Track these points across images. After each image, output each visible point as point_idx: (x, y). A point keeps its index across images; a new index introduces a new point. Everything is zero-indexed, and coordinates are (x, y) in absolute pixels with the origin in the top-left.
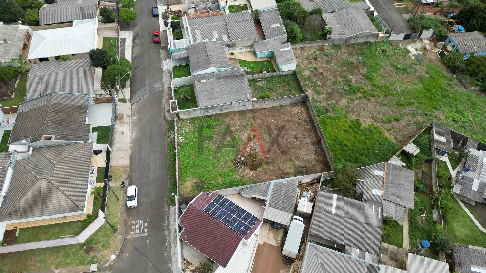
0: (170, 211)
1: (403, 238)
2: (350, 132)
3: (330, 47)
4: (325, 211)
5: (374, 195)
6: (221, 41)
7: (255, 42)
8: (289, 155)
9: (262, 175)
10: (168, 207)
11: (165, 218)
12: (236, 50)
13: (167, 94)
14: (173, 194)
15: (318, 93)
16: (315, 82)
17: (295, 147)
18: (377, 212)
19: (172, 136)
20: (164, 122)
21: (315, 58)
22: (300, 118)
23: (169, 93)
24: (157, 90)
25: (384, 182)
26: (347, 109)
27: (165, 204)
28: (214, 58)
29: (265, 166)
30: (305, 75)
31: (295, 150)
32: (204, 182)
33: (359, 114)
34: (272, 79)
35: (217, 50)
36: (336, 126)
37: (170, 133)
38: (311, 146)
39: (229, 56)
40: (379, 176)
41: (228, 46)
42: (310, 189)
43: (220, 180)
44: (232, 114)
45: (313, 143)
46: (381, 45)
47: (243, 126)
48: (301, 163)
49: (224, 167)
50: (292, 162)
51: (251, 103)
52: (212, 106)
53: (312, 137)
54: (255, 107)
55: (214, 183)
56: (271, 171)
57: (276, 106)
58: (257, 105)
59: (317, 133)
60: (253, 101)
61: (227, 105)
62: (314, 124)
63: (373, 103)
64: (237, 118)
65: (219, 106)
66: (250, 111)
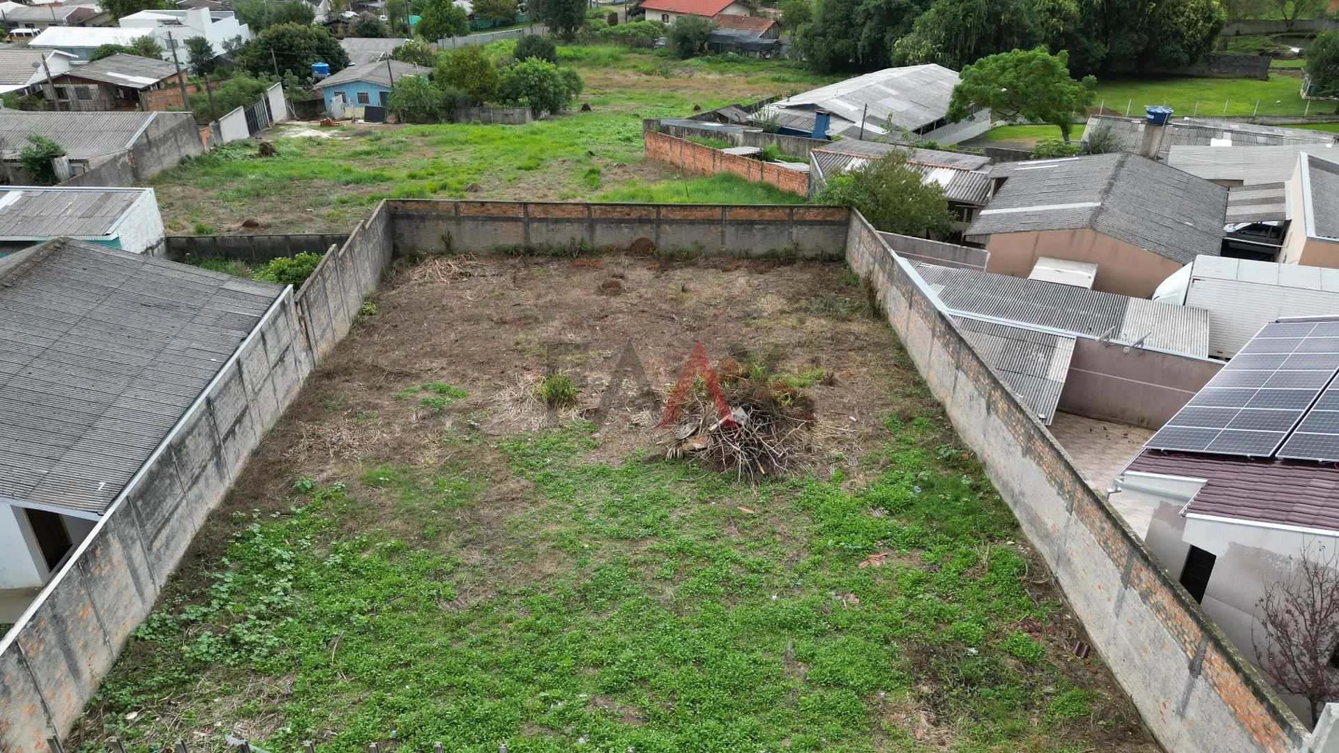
4: (1097, 215)
5: (954, 181)
8: (716, 317)
17: (672, 299)
18: (1043, 164)
22: (492, 273)
31: (691, 302)
38: (675, 272)
43: (896, 562)
44: (291, 447)
45: (661, 267)
46: (232, 153)
47: (433, 415)
48: (769, 297)
49: (774, 533)
50: (765, 314)
51: (297, 323)
52: (170, 447)
53: (626, 263)
54: (314, 349)
55: (928, 596)
56: (817, 367)
57: (362, 313)
58: (316, 332)
59: (612, 251)
60: (296, 303)
61: (226, 385)
62: (551, 248)
63: (496, 188)
64: (338, 431)
65: (200, 424)
66: (325, 382)
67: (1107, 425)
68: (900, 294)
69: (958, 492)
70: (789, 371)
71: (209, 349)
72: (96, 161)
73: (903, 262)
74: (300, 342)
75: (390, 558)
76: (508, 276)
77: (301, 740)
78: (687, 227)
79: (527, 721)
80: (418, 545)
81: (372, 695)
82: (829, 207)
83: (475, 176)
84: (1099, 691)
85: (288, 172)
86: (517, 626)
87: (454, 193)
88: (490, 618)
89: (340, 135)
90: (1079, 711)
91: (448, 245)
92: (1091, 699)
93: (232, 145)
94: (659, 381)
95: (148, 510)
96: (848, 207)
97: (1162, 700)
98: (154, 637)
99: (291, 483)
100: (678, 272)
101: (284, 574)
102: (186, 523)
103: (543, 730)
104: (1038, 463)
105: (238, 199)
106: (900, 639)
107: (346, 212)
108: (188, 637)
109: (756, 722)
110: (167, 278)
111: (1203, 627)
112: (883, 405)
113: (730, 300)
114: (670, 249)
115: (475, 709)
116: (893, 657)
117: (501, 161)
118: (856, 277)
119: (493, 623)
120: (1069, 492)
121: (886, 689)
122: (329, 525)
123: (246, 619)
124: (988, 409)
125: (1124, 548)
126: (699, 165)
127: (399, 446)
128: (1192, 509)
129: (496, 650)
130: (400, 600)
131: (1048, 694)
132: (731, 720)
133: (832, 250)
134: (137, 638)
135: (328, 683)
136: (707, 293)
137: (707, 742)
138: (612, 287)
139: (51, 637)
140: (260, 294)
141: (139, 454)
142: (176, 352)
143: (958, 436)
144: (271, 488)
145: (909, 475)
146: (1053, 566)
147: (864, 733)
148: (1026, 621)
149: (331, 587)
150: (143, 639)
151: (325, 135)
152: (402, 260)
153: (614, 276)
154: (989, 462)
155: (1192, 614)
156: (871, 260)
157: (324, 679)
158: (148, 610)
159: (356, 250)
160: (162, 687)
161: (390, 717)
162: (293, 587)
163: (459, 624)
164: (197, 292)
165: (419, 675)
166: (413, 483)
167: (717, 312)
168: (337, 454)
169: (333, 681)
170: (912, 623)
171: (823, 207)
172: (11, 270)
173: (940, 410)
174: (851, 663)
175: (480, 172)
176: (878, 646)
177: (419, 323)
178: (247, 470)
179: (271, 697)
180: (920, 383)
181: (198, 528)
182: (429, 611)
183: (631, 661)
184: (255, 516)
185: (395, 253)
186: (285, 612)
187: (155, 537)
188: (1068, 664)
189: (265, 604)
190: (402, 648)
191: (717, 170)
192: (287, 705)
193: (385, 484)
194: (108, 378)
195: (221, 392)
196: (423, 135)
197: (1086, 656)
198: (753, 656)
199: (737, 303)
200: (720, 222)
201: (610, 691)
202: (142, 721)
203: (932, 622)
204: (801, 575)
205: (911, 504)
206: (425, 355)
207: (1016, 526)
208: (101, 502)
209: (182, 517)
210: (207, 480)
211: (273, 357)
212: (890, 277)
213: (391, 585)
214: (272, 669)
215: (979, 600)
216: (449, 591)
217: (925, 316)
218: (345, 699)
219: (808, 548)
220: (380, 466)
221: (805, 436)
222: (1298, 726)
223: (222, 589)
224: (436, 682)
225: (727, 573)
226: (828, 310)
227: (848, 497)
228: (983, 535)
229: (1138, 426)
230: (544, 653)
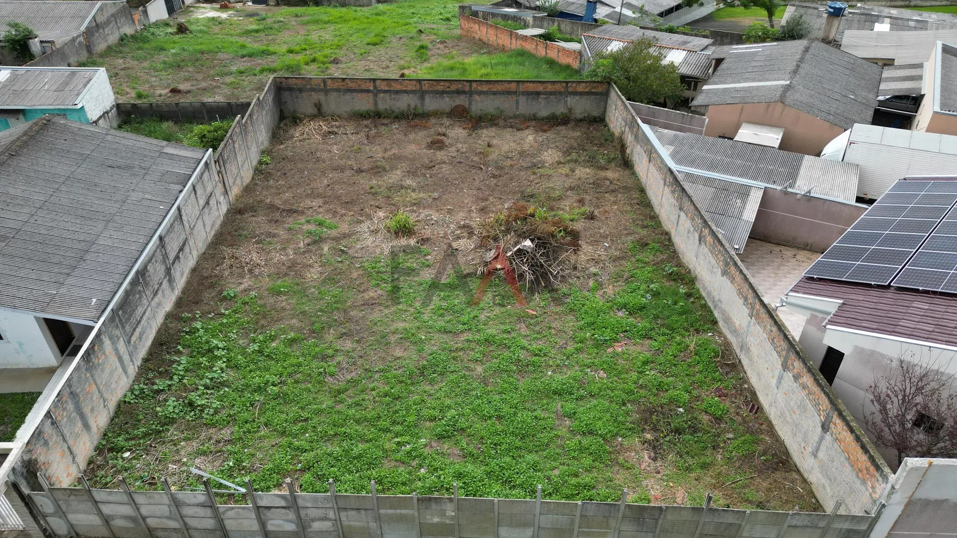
4: (786, 91)
5: (685, 60)
8: (512, 166)
17: (481, 153)
18: (750, 48)
22: (351, 132)
31: (494, 155)
32: (650, 412)
43: (632, 348)
44: (218, 266)
45: (472, 127)
46: (157, 31)
47: (315, 242)
48: (550, 151)
49: (550, 328)
50: (547, 165)
51: (216, 176)
52: (137, 272)
53: (448, 124)
54: (229, 193)
55: (653, 372)
56: (583, 206)
57: (260, 163)
58: (230, 181)
59: (437, 114)
60: (215, 162)
61: (172, 225)
62: (393, 112)
63: (351, 60)
64: (250, 254)
65: (156, 254)
66: (239, 217)
67: (782, 248)
68: (642, 151)
69: (677, 298)
70: (563, 209)
71: (158, 199)
72: (60, 41)
73: (645, 128)
74: (219, 189)
75: (291, 345)
76: (363, 134)
77: (240, 470)
78: (491, 96)
79: (386, 458)
80: (309, 337)
81: (284, 441)
82: (594, 82)
83: (336, 51)
84: (763, 436)
85: (199, 47)
86: (378, 393)
87: (322, 65)
88: (360, 387)
89: (235, 15)
90: (748, 450)
91: (319, 110)
92: (757, 442)
93: (157, 24)
94: (471, 218)
95: (126, 316)
96: (608, 82)
97: (803, 445)
98: (136, 401)
99: (220, 292)
100: (484, 131)
101: (220, 358)
102: (151, 322)
103: (397, 464)
104: (732, 282)
105: (165, 69)
106: (633, 402)
107: (244, 80)
108: (159, 401)
109: (537, 459)
110: (124, 145)
111: (832, 402)
112: (627, 234)
113: (522, 154)
114: (479, 112)
115: (352, 450)
116: (628, 414)
117: (354, 38)
118: (612, 135)
119: (362, 391)
120: (751, 304)
121: (622, 436)
122: (248, 323)
123: (197, 389)
124: (700, 240)
125: (784, 345)
126: (500, 42)
127: (293, 265)
128: (831, 322)
129: (365, 409)
130: (299, 376)
131: (729, 439)
132: (520, 457)
133: (596, 113)
134: (125, 402)
135: (255, 432)
136: (506, 148)
137: (504, 471)
138: (437, 144)
139: (70, 406)
140: (190, 156)
141: (117, 278)
142: (136, 202)
143: (678, 257)
144: (207, 295)
145: (644, 286)
146: (738, 351)
147: (607, 466)
148: (718, 389)
149: (252, 367)
150: (129, 403)
151: (224, 15)
152: (287, 121)
153: (439, 134)
154: (699, 277)
155: (825, 393)
156: (623, 123)
157: (252, 430)
158: (131, 382)
159: (254, 118)
160: (146, 435)
161: (297, 455)
162: (227, 367)
163: (339, 392)
164: (146, 156)
165: (314, 427)
166: (303, 293)
167: (512, 163)
168: (250, 271)
169: (258, 431)
170: (641, 391)
171: (590, 82)
172: (13, 142)
173: (667, 237)
174: (600, 419)
175: (339, 47)
176: (618, 407)
177: (302, 172)
178: (189, 283)
179: (218, 442)
180: (655, 217)
181: (159, 325)
182: (319, 383)
183: (454, 417)
184: (197, 316)
185: (282, 117)
186: (223, 384)
187: (132, 334)
188: (743, 418)
189: (209, 379)
190: (302, 409)
191: (513, 47)
192: (229, 447)
193: (285, 293)
194: (89, 222)
195: (168, 231)
196: (297, 16)
197: (756, 413)
198: (535, 414)
199: (526, 156)
200: (515, 93)
201: (441, 437)
202: (134, 458)
203: (654, 391)
204: (568, 358)
205: (644, 308)
206: (308, 196)
207: (715, 322)
208: (95, 313)
209: (148, 319)
210: (163, 292)
211: (202, 202)
212: (636, 137)
213: (293, 365)
214: (217, 423)
215: (687, 375)
216: (332, 369)
217: (660, 169)
218: (266, 443)
219: (573, 338)
220: (280, 280)
221: (573, 258)
222: (887, 470)
223: (180, 368)
224: (326, 432)
225: (518, 356)
226: (592, 161)
227: (601, 303)
228: (692, 329)
229: (804, 249)
230: (396, 412)
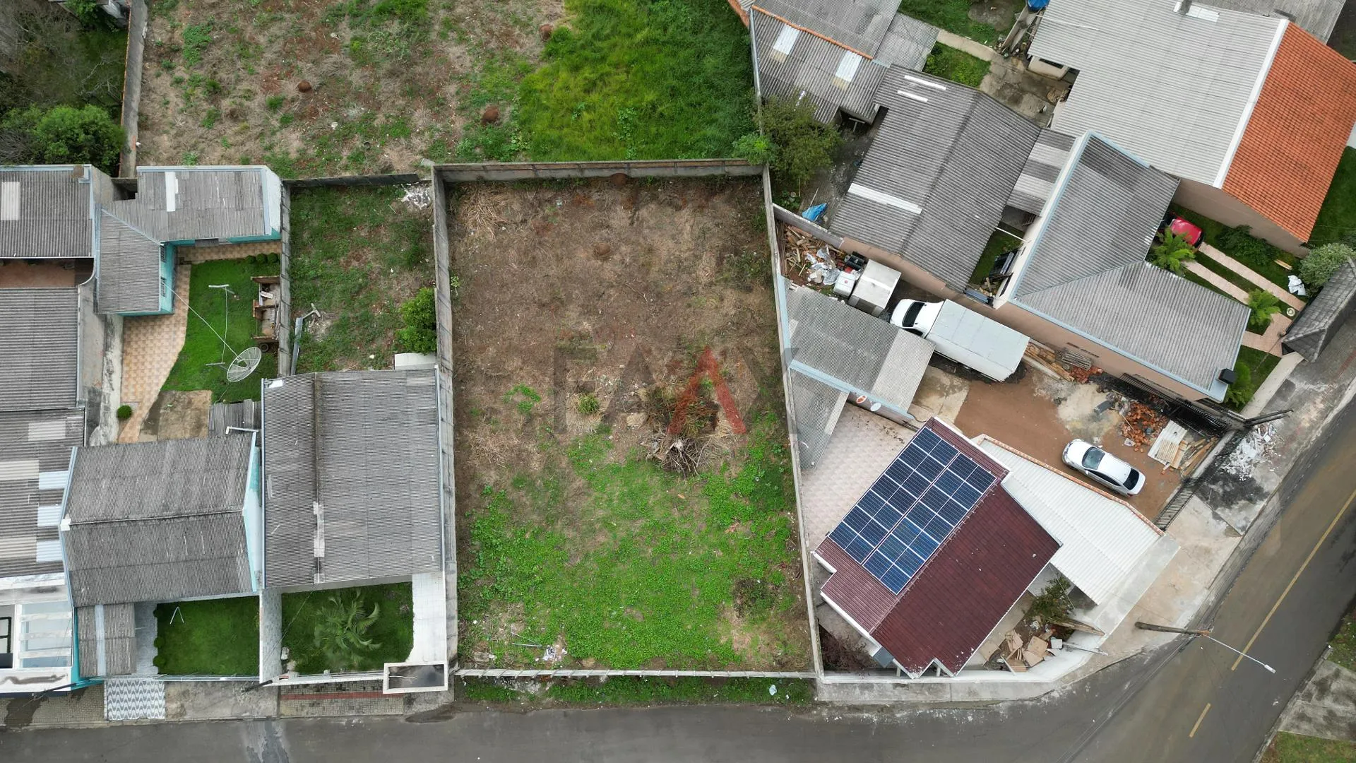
0: (831, 702)
1: (963, 50)
2: (598, 75)
3: (159, 21)
4: (911, 232)
5: (856, 77)
6: (74, 450)
7: (96, 304)
8: (670, 292)
9: (735, 391)
10: (815, 709)
11: (854, 718)
12: (112, 393)
13: (312, 705)
14: (773, 690)
15: (401, 129)
16: (343, 123)
17: (643, 265)
18: (919, 89)
19: (534, 689)
20: (458, 716)
21: (215, 91)
22: (520, 218)
23: (310, 697)
24: (284, 744)
25: (822, 36)
26: (493, 55)
27: (801, 717)
28: (186, 494)
29: (707, 378)
30: (302, 152)
31: (655, 269)
32: (742, 584)
33: (517, 22)
34: (304, 278)
35: (129, 474)
36: (571, 111)
37: (518, 693)
38: (643, 212)
39: (134, 431)
40: (798, 43)
41: (93, 423)
42: (803, 257)
43: (740, 530)
44: (468, 455)
45: (633, 204)
47: (528, 420)
48: (704, 258)
49: (692, 511)
50: (701, 287)
53: (609, 202)
56: (725, 359)
57: (452, 288)
59: (597, 183)
62: (554, 178)
64: (486, 439)
66: (462, 389)
71: (427, 447)
75: (538, 537)
76: (531, 223)
77: (535, 633)
84: (798, 596)
91: (481, 179)
99: (480, 485)
106: (734, 577)
108: (478, 586)
109: (680, 619)
113: (680, 265)
116: (730, 585)
119: (585, 572)
121: (725, 601)
122: (507, 518)
123: (496, 579)
127: (519, 453)
130: (548, 563)
131: (780, 600)
136: (665, 252)
138: (603, 254)
142: (416, 456)
144: (473, 487)
147: (715, 622)
148: (782, 563)
160: (480, 610)
163: (573, 574)
164: (399, 397)
165: (565, 602)
166: (534, 485)
167: (671, 284)
168: (493, 461)
169: (537, 606)
179: (518, 614)
181: (454, 524)
182: (561, 568)
188: (791, 583)
190: (556, 589)
193: (523, 488)
194: (399, 489)
198: (681, 587)
199: (683, 271)
200: (673, 167)
202: (480, 624)
203: (747, 568)
204: (702, 539)
205: (752, 492)
206: (508, 351)
208: (437, 566)
219: (706, 522)
221: (712, 438)
223: (481, 563)
226: (740, 276)
228: (779, 510)
